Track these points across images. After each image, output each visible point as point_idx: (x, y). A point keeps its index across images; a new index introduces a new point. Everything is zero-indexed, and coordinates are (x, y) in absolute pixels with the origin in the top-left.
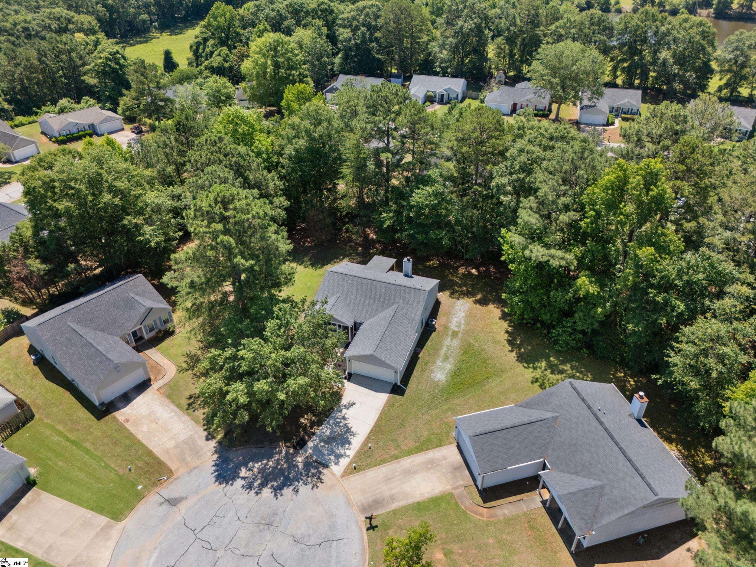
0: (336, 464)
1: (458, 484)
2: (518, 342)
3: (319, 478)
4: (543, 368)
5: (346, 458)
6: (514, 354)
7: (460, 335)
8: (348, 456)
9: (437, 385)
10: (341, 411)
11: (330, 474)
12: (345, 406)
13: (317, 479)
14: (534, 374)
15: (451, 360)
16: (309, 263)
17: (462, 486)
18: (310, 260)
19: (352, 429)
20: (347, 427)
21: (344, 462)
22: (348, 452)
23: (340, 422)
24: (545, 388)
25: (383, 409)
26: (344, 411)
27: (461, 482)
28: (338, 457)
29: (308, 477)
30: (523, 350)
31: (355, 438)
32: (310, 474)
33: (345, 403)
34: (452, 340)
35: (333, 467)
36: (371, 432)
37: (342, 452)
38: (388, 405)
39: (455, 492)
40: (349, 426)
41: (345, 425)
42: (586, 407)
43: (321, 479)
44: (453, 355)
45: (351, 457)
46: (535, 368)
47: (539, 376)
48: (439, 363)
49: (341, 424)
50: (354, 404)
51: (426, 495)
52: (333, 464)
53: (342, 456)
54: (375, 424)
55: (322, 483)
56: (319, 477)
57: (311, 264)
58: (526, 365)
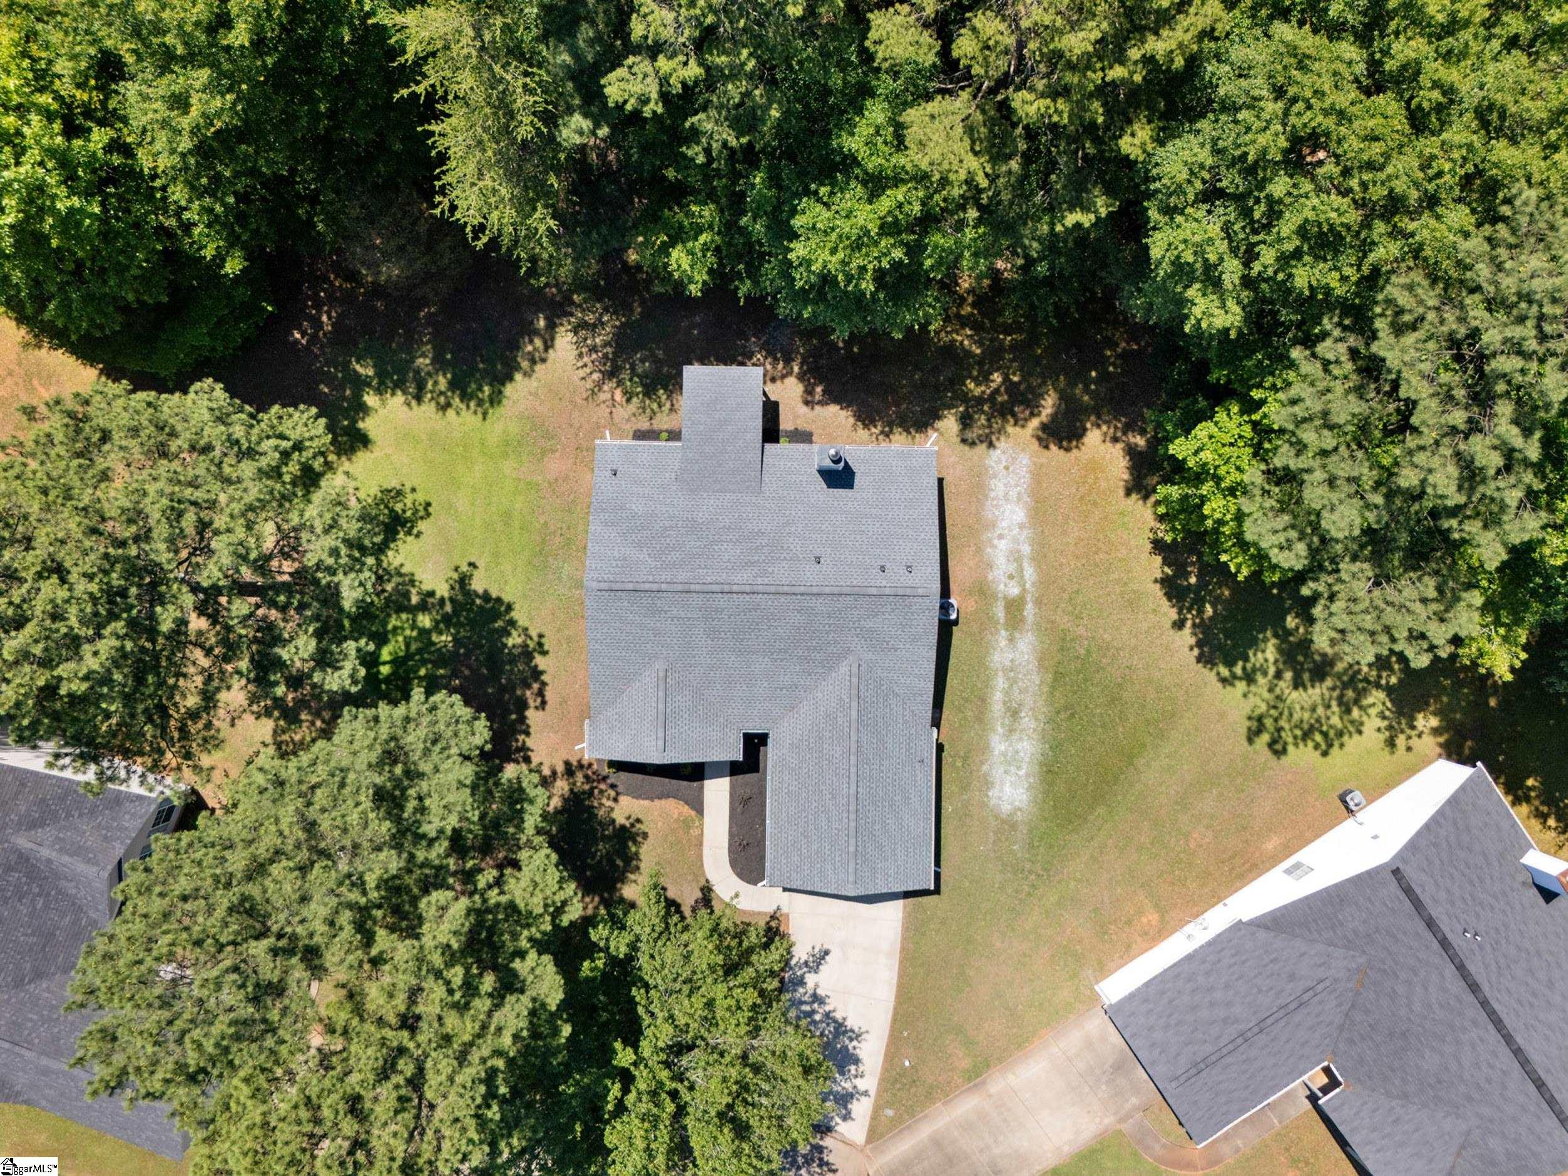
0: (846, 1117)
1: (1128, 1106)
2: (1193, 580)
3: (822, 1163)
4: (1272, 670)
5: (864, 1099)
6: (1187, 637)
7: (1029, 610)
8: (866, 1093)
9: (1013, 826)
10: (801, 982)
11: (841, 1145)
12: (806, 963)
13: (820, 1166)
14: (1253, 700)
15: (1027, 722)
16: (443, 383)
17: (1136, 1109)
18: (439, 363)
19: (849, 1024)
20: (835, 1021)
21: (861, 1109)
22: (861, 1084)
23: (814, 1012)
24: (1284, 751)
25: (903, 949)
26: (811, 979)
27: (1134, 1101)
28: (844, 1100)
29: (799, 1168)
30: (1209, 610)
31: (863, 1045)
32: (800, 1160)
33: (804, 958)
34: (1011, 640)
35: (842, 1127)
36: (894, 1020)
37: (848, 1085)
38: (912, 930)
39: (1125, 1127)
40: (838, 1015)
41: (827, 1015)
42: (1435, 945)
43: (827, 1164)
44: (1029, 701)
45: (872, 1093)
46: (1249, 678)
47: (1263, 707)
48: (998, 745)
49: (817, 1017)
50: (827, 953)
51: (1066, 1149)
52: (838, 1120)
53: (852, 1096)
54: (898, 997)
55: (834, 1171)
56: (821, 1159)
57: (453, 385)
58: (1225, 672)
